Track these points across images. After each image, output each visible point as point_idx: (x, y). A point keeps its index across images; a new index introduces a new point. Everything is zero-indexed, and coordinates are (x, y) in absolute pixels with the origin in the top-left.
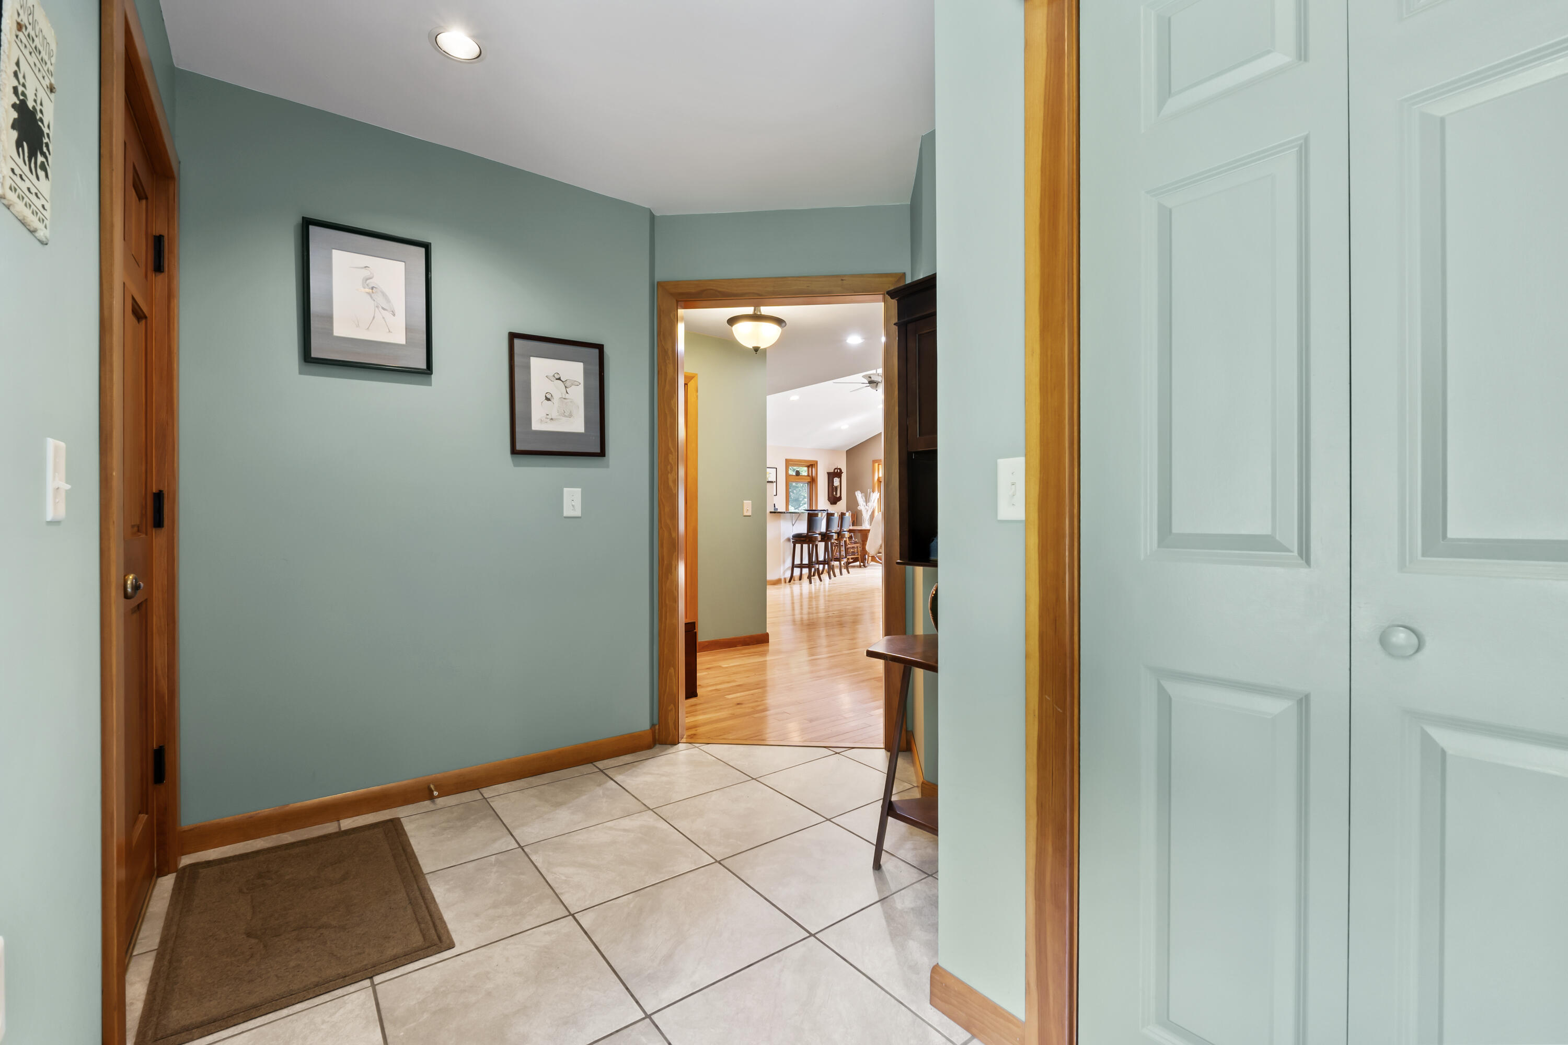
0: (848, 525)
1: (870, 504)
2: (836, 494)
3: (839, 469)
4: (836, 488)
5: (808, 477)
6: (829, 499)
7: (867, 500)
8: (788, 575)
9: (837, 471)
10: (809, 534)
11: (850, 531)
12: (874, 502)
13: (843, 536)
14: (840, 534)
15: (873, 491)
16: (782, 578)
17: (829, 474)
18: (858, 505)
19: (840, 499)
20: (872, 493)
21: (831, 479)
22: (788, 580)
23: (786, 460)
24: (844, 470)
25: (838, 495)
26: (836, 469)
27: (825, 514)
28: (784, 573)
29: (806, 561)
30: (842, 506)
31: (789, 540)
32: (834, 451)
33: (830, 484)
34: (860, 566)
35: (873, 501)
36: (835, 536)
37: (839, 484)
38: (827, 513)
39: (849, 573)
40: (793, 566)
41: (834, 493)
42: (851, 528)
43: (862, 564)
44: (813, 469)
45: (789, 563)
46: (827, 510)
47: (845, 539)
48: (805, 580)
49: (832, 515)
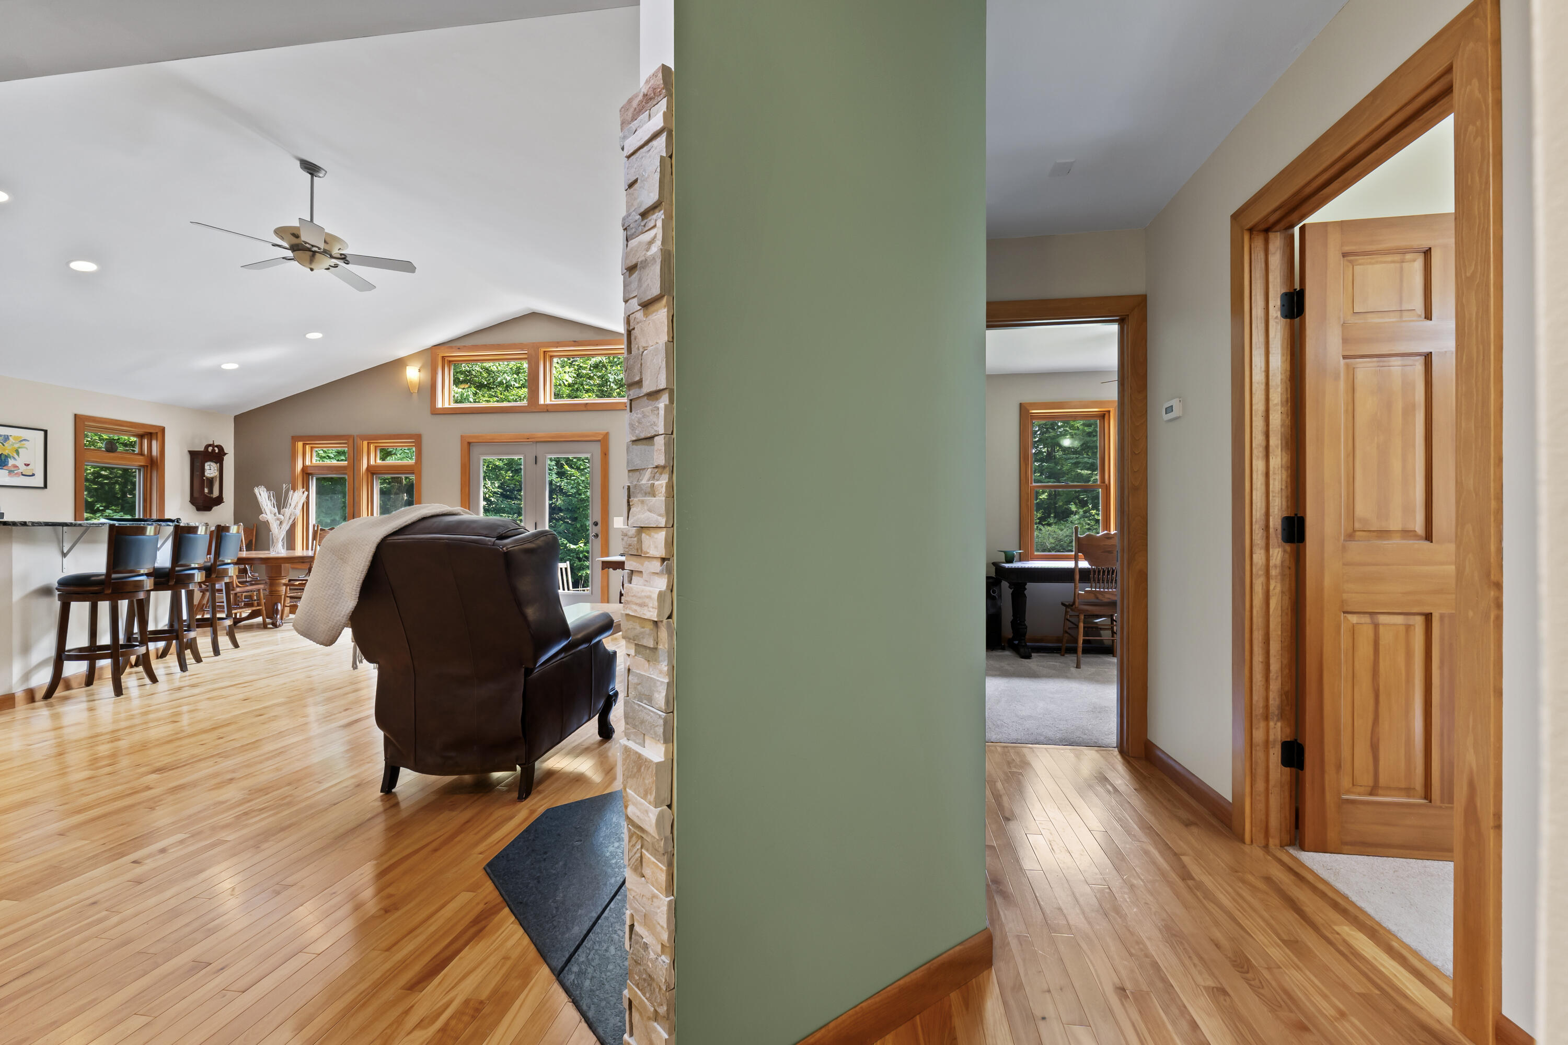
0: (231, 553)
1: (287, 511)
2: (211, 491)
3: (217, 446)
4: (211, 481)
5: (141, 457)
6: (193, 501)
7: (281, 503)
8: (43, 678)
9: (213, 450)
10: (114, 576)
11: (240, 561)
12: (295, 508)
13: (223, 574)
14: (213, 572)
15: (294, 489)
16: (18, 690)
17: (193, 454)
18: (260, 511)
19: (219, 500)
20: (291, 492)
21: (198, 464)
22: (40, 694)
23: (76, 417)
24: (229, 448)
25: (216, 493)
26: (210, 445)
27: (169, 529)
28: (26, 676)
29: (104, 639)
30: (224, 514)
31: (46, 591)
32: (208, 413)
33: (197, 473)
34: (264, 626)
35: (293, 506)
36: (199, 576)
37: (216, 473)
38: (177, 528)
39: (236, 646)
40: (61, 655)
41: (206, 490)
42: (244, 554)
43: (268, 620)
44: (154, 443)
45: (46, 647)
46: (178, 520)
47: (227, 580)
48: (105, 687)
49: (192, 530)
